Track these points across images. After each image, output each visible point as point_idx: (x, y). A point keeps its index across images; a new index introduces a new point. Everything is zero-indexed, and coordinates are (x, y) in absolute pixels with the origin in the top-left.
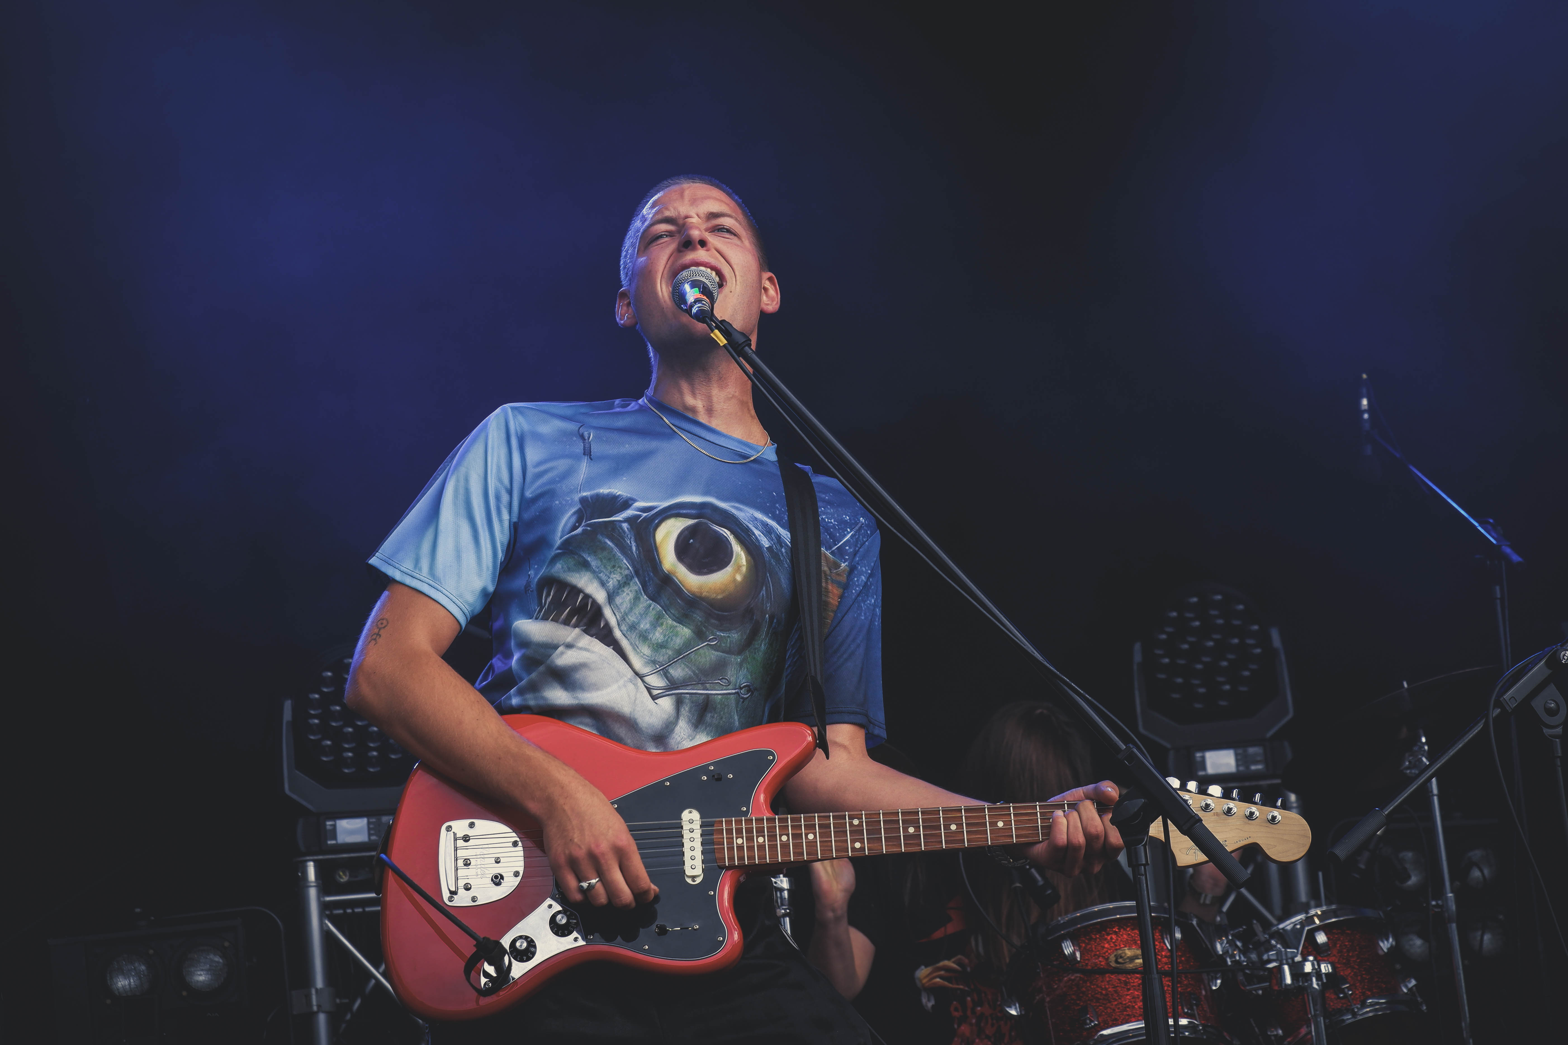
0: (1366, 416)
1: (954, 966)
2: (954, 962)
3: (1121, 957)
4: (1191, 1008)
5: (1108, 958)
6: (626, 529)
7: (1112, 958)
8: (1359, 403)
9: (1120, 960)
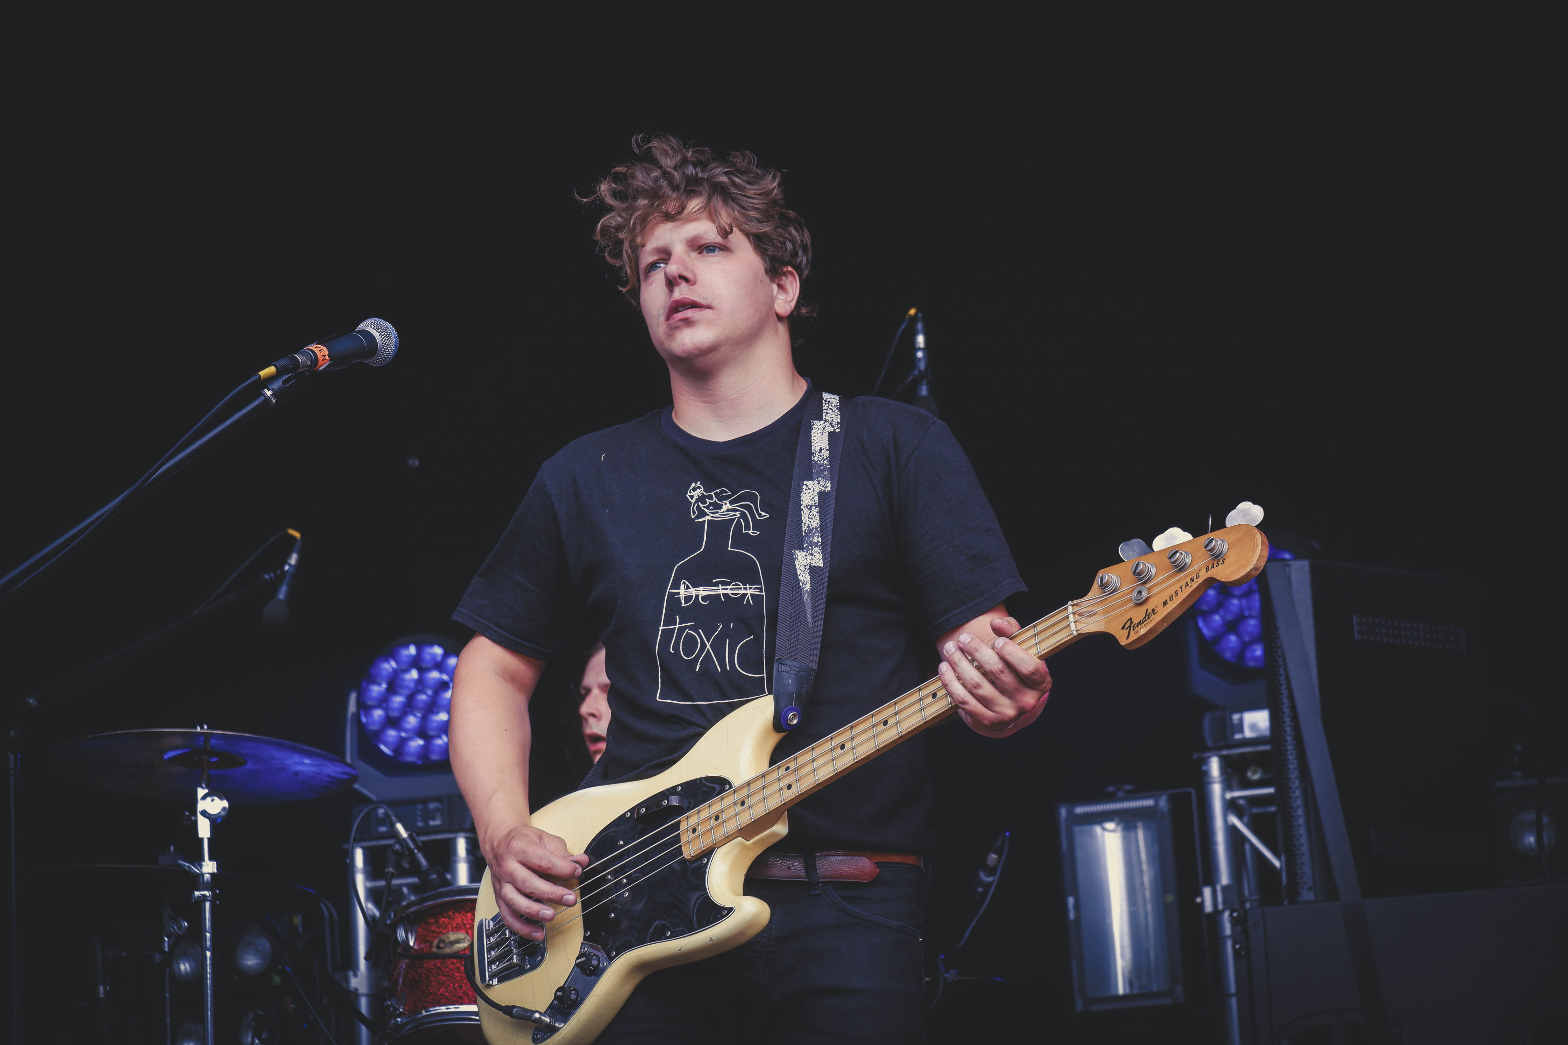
3: (443, 942)
7: (436, 943)
9: (442, 945)
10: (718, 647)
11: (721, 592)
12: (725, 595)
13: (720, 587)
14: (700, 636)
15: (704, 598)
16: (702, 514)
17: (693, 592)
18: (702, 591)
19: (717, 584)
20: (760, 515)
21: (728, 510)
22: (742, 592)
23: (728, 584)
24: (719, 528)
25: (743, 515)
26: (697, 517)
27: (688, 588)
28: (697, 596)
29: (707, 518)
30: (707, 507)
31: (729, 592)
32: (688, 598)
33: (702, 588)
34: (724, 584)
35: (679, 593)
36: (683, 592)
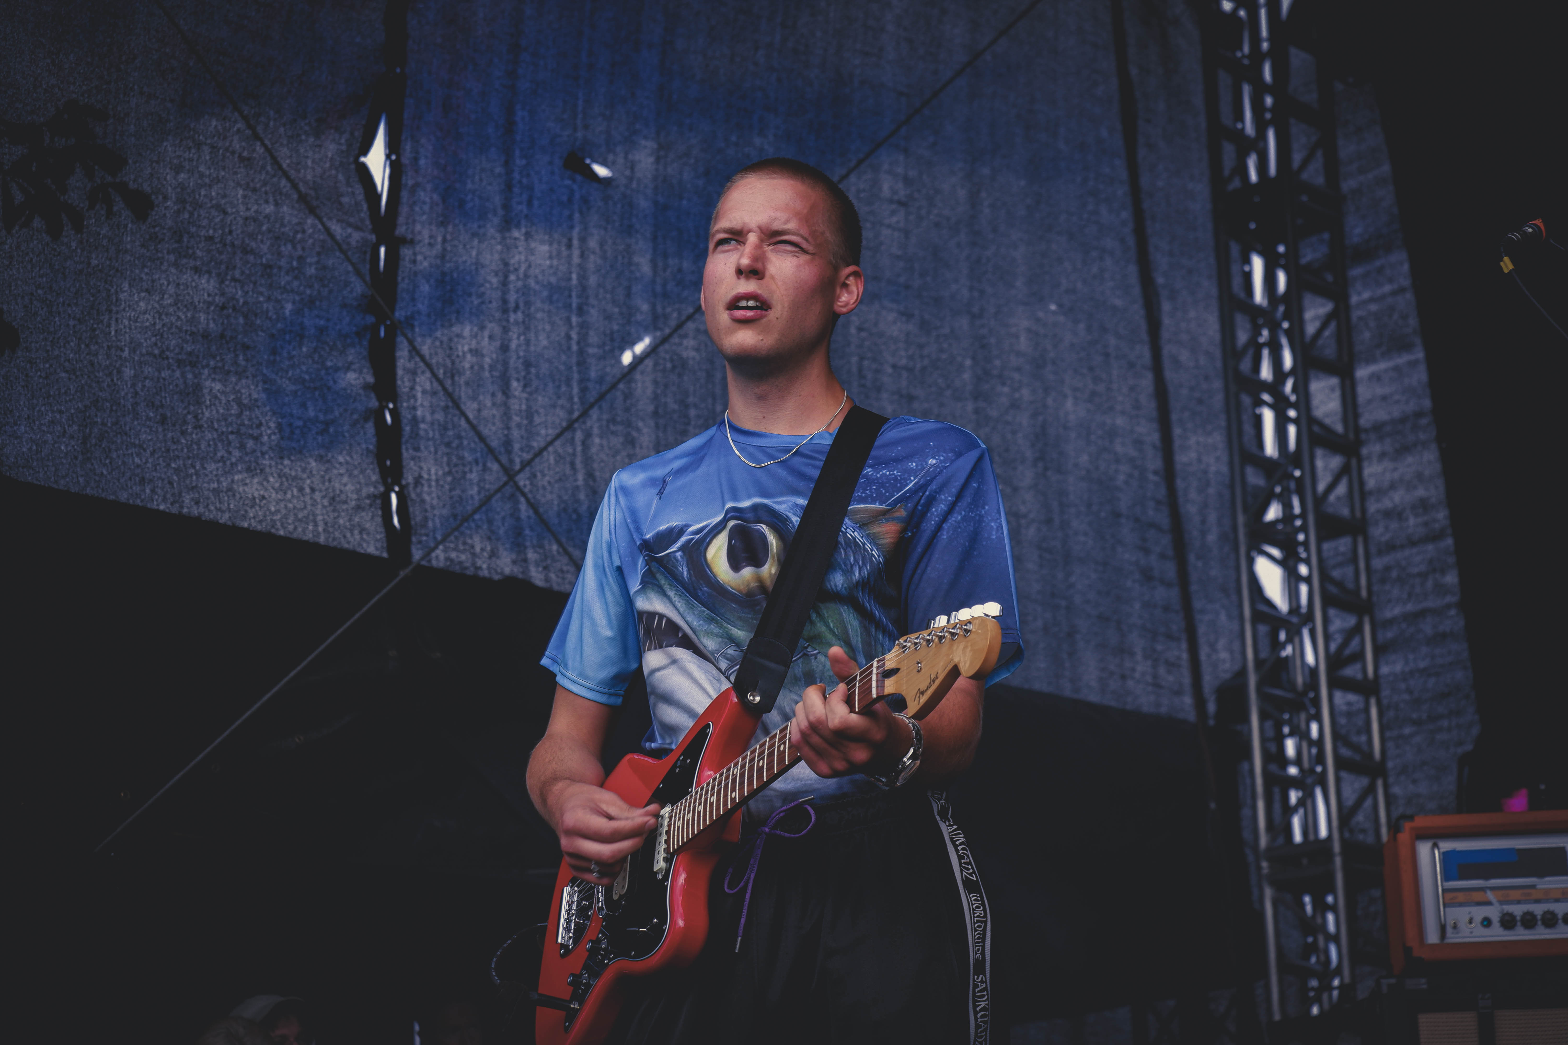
6: (679, 557)
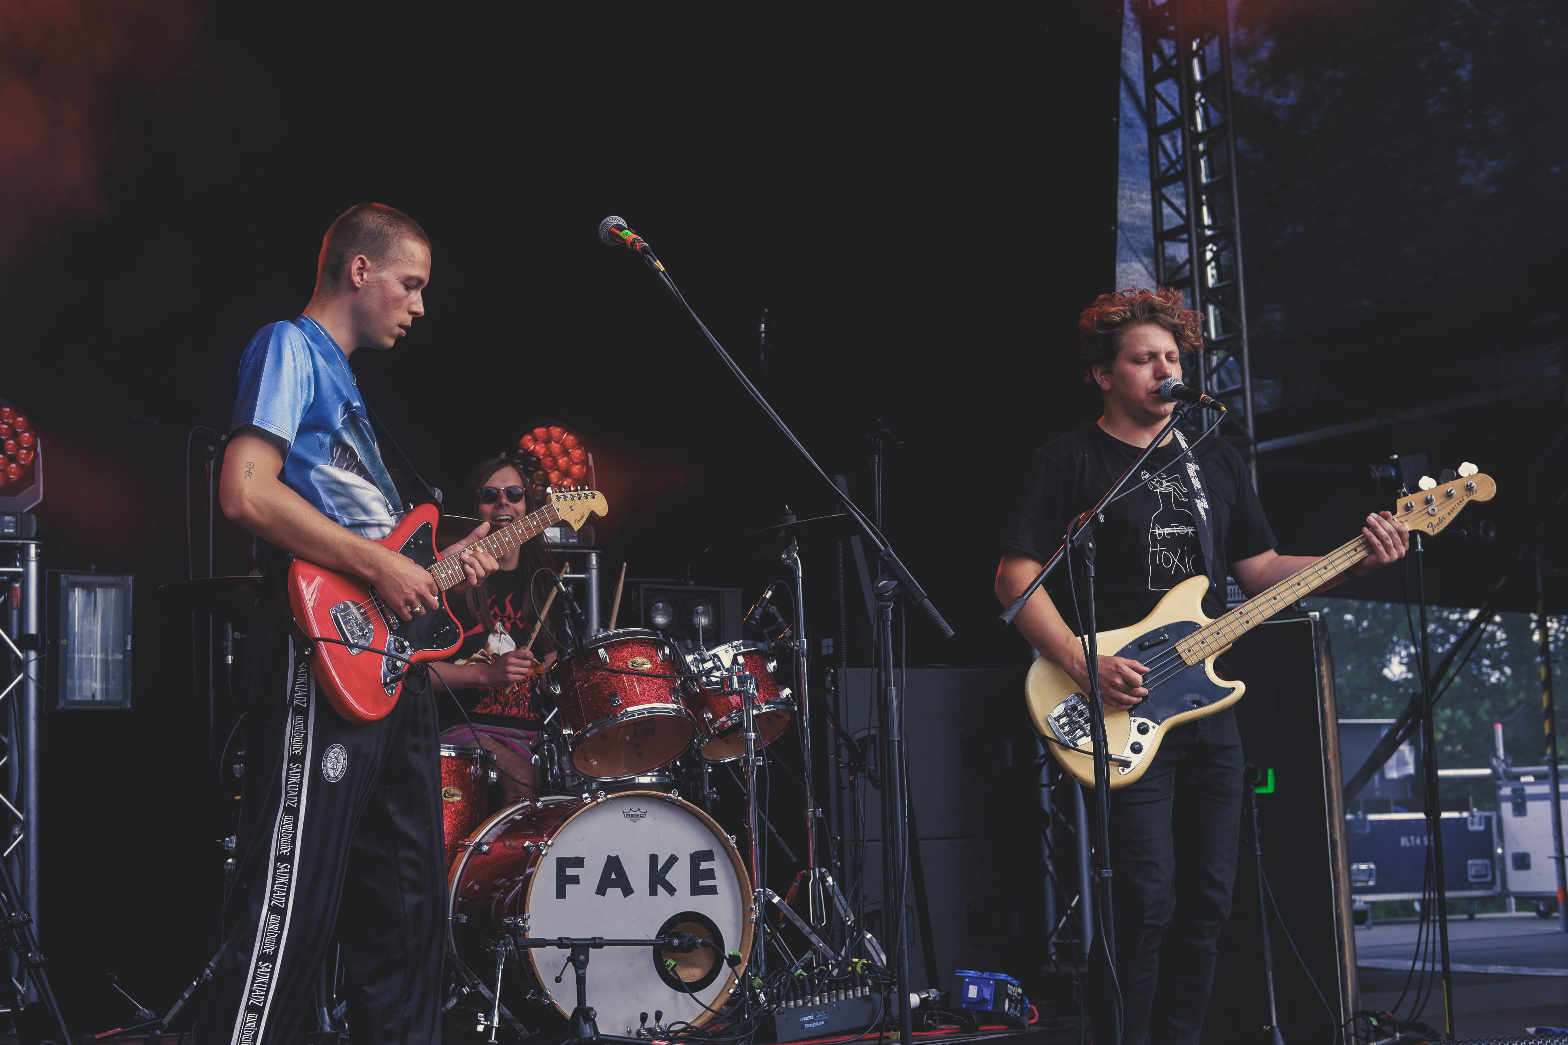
0: (763, 335)
1: (480, 657)
2: (479, 654)
3: (635, 663)
4: (677, 698)
5: (627, 663)
7: (630, 663)
8: (759, 327)
9: (635, 665)
10: (1181, 560)
11: (1175, 531)
12: (1178, 533)
13: (1175, 528)
14: (1171, 555)
15: (1168, 534)
16: (1156, 488)
17: (1161, 531)
18: (1167, 531)
19: (1173, 527)
20: (1184, 490)
21: (1167, 486)
22: (1186, 531)
23: (1178, 527)
24: (1166, 496)
25: (1174, 488)
26: (1154, 489)
27: (1159, 529)
28: (1164, 533)
29: (1158, 490)
30: (1157, 483)
31: (1179, 531)
32: (1160, 535)
33: (1166, 529)
34: (1176, 527)
35: (1155, 532)
36: (1157, 531)
